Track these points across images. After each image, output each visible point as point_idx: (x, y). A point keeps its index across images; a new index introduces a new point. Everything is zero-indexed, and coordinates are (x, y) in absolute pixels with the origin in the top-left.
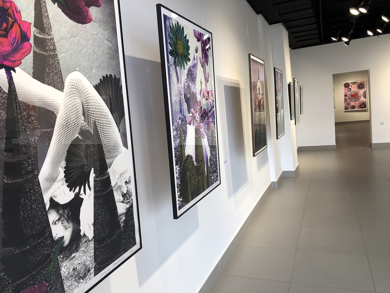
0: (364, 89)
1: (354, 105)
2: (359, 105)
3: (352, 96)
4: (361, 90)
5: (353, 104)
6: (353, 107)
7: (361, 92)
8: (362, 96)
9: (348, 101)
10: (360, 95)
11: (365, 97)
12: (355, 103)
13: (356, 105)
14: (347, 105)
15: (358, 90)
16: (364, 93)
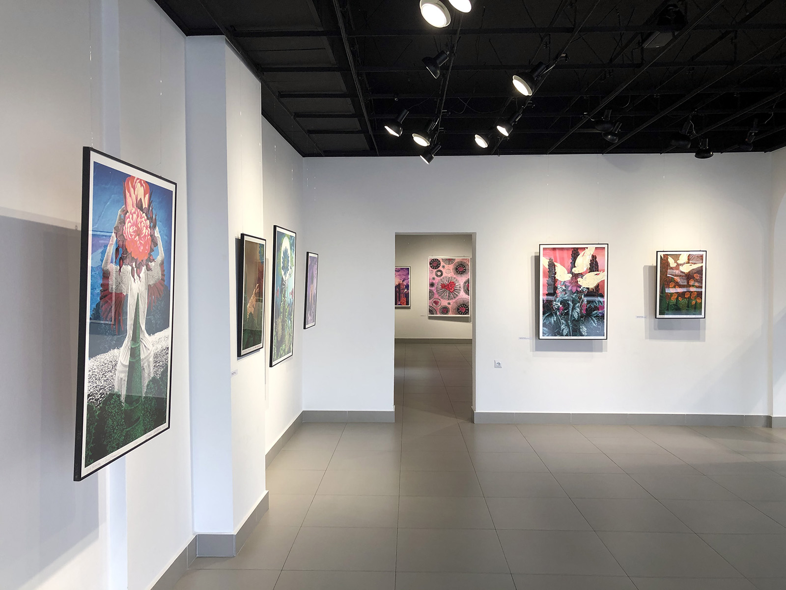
0: (465, 275)
1: (447, 305)
2: (455, 306)
3: (443, 286)
4: (461, 277)
5: (444, 303)
6: (445, 310)
7: (461, 280)
8: (462, 290)
9: (436, 296)
10: (458, 287)
11: (467, 291)
12: (449, 301)
13: (450, 306)
14: (434, 304)
15: (455, 276)
16: (465, 283)
